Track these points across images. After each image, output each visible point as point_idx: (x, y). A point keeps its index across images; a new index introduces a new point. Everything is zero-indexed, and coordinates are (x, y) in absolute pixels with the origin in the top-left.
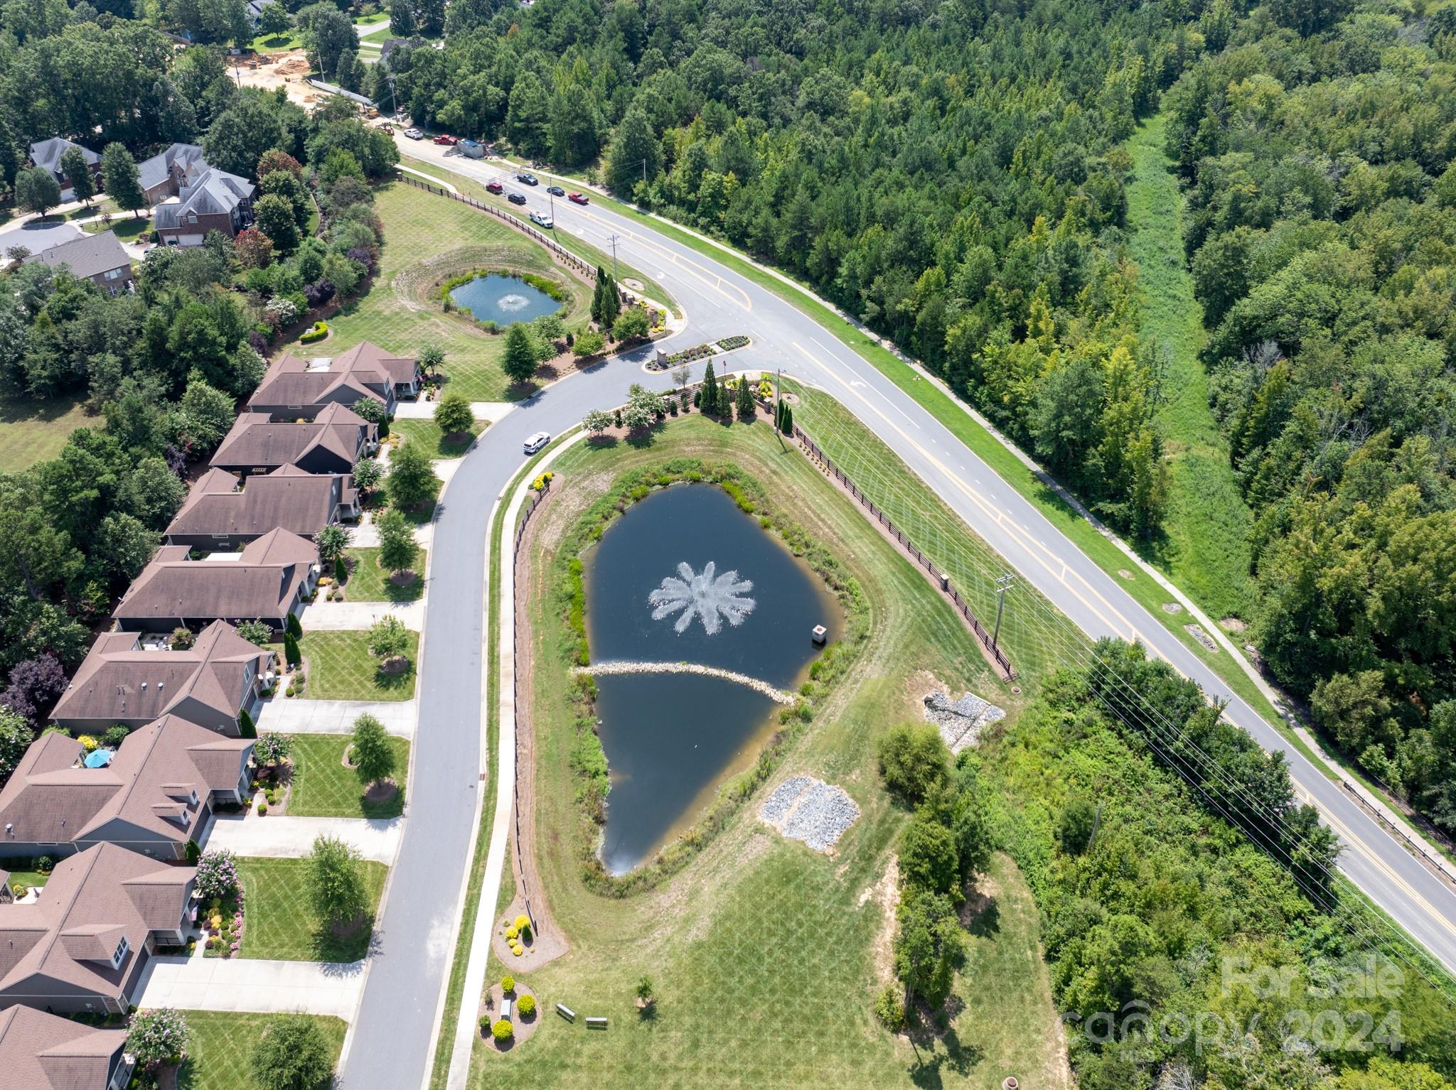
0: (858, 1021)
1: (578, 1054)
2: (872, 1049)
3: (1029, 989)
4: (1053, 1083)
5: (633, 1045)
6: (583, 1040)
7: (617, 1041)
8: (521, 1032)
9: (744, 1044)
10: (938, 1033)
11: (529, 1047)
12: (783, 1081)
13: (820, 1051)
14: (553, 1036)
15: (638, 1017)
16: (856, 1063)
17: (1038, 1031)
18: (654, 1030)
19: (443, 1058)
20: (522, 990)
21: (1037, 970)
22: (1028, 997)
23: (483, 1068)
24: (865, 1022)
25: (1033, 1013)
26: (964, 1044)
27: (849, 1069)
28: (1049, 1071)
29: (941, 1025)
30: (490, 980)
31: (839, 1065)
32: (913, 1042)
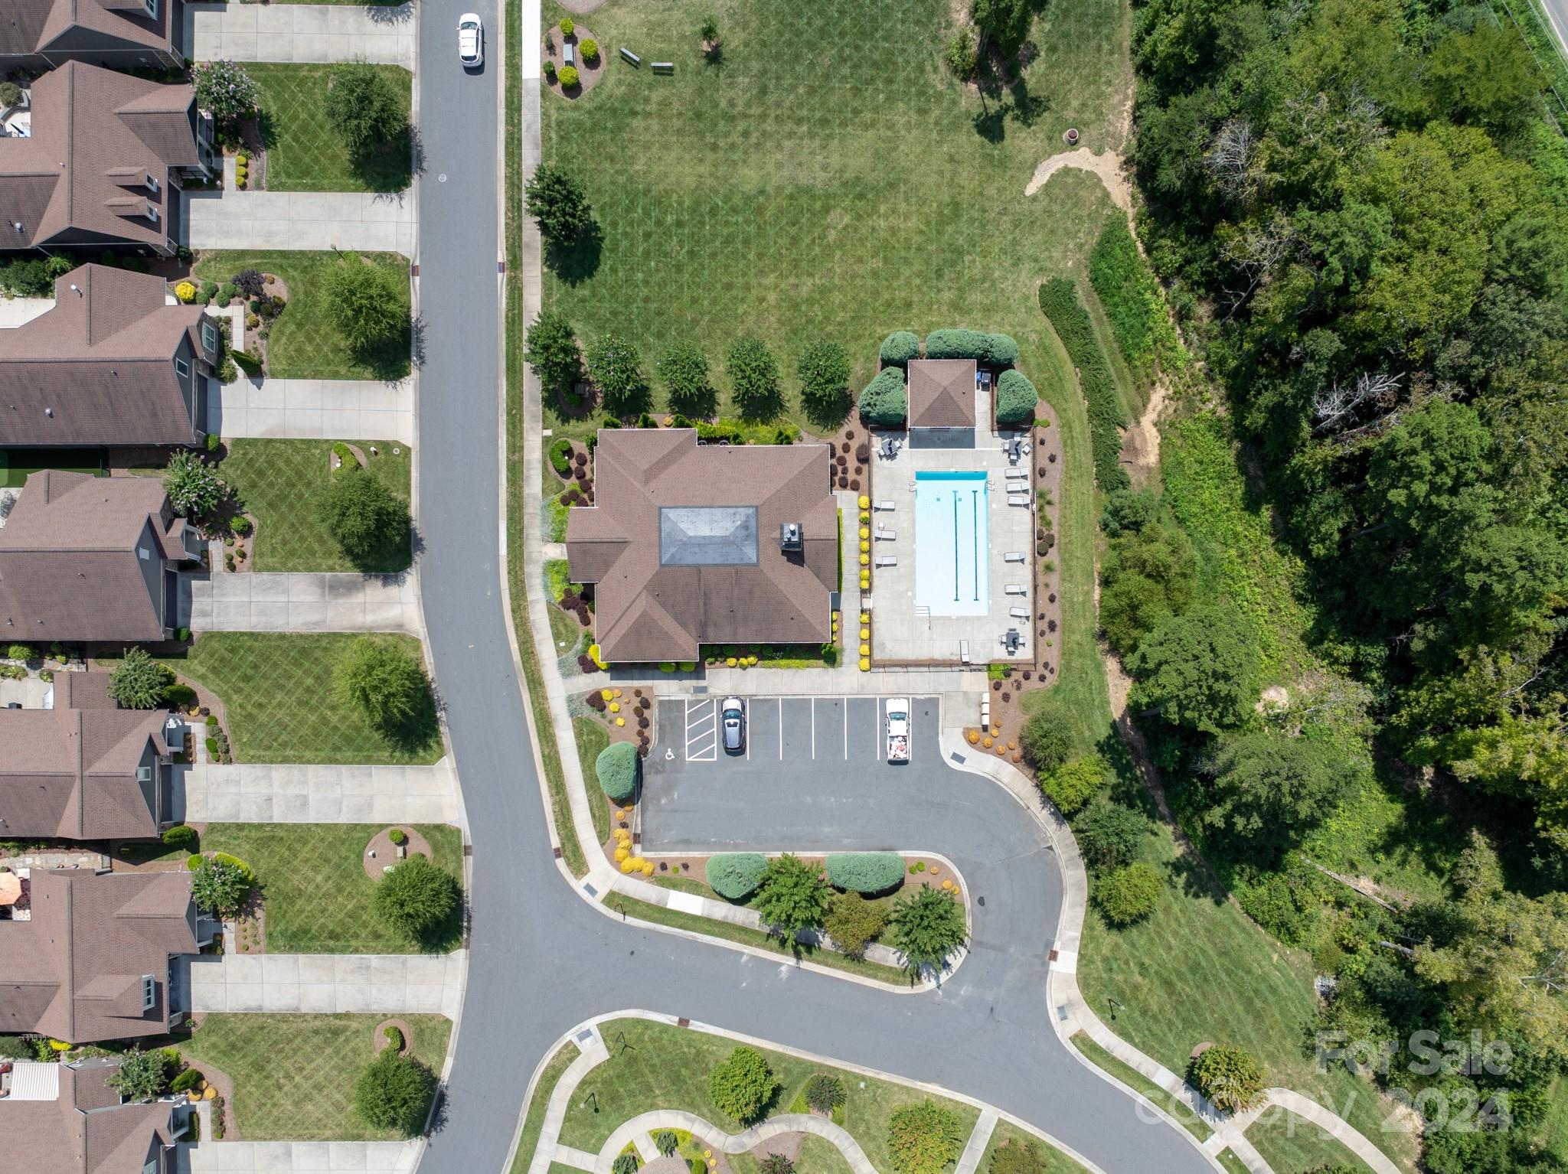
0: (928, 68)
1: (647, 100)
2: (939, 97)
3: (1108, 38)
4: (1113, 136)
5: (700, 91)
6: (650, 86)
7: (685, 88)
8: (588, 78)
9: (812, 91)
10: (1007, 83)
11: (597, 95)
12: (850, 129)
13: (888, 99)
14: (620, 82)
15: (703, 62)
16: (922, 111)
17: (1109, 83)
18: (721, 75)
19: (514, 107)
20: (581, 33)
21: (1121, 16)
22: (1106, 46)
23: (554, 117)
24: (936, 69)
25: (1108, 63)
26: (1032, 94)
27: (914, 117)
28: (1111, 124)
29: (1012, 74)
30: (547, 23)
31: (905, 113)
32: (981, 90)
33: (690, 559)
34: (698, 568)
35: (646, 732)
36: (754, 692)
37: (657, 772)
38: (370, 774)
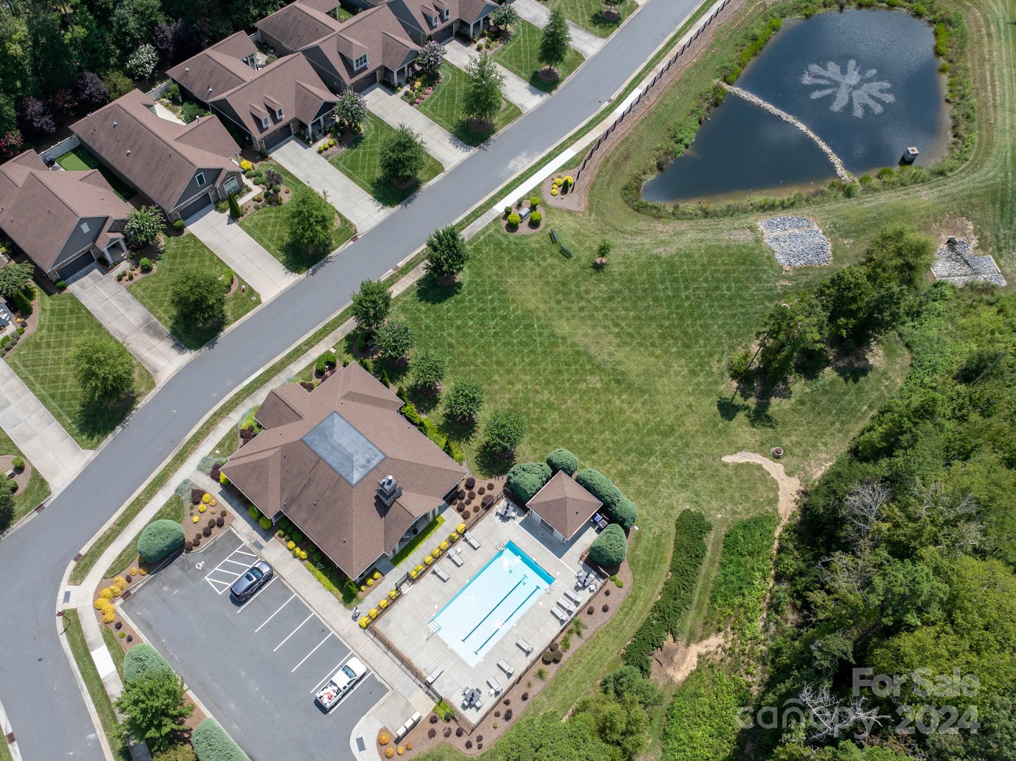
0: (716, 357)
1: (544, 259)
2: (710, 374)
3: (843, 423)
4: (806, 473)
5: (576, 276)
6: (552, 255)
7: (570, 268)
8: (524, 228)
9: (638, 318)
10: (758, 397)
11: (522, 238)
12: (642, 349)
13: (678, 352)
14: (538, 242)
15: (590, 265)
16: (693, 373)
17: (825, 444)
18: (594, 277)
19: (476, 215)
20: (540, 212)
21: (860, 418)
22: (838, 425)
23: (491, 231)
24: (719, 361)
25: (832, 434)
26: (768, 413)
27: (685, 371)
28: (809, 465)
29: (764, 398)
30: (528, 196)
31: (681, 366)
32: (738, 388)
33: (321, 450)
34: (320, 458)
35: (203, 540)
36: (284, 576)
37: (182, 568)
38: (49, 424)
